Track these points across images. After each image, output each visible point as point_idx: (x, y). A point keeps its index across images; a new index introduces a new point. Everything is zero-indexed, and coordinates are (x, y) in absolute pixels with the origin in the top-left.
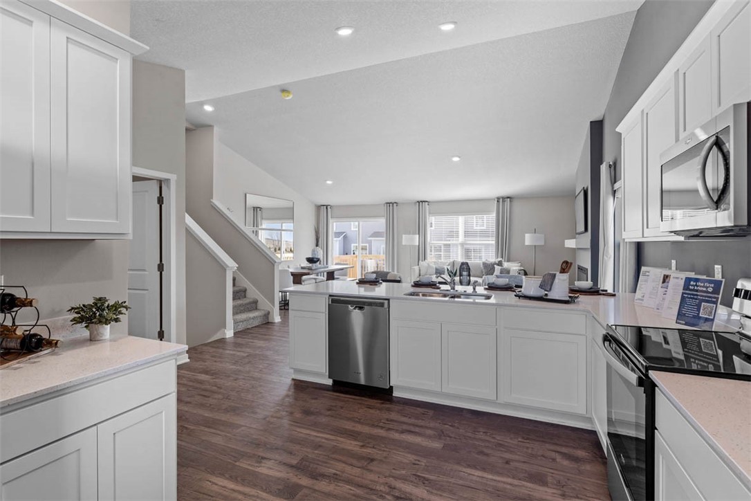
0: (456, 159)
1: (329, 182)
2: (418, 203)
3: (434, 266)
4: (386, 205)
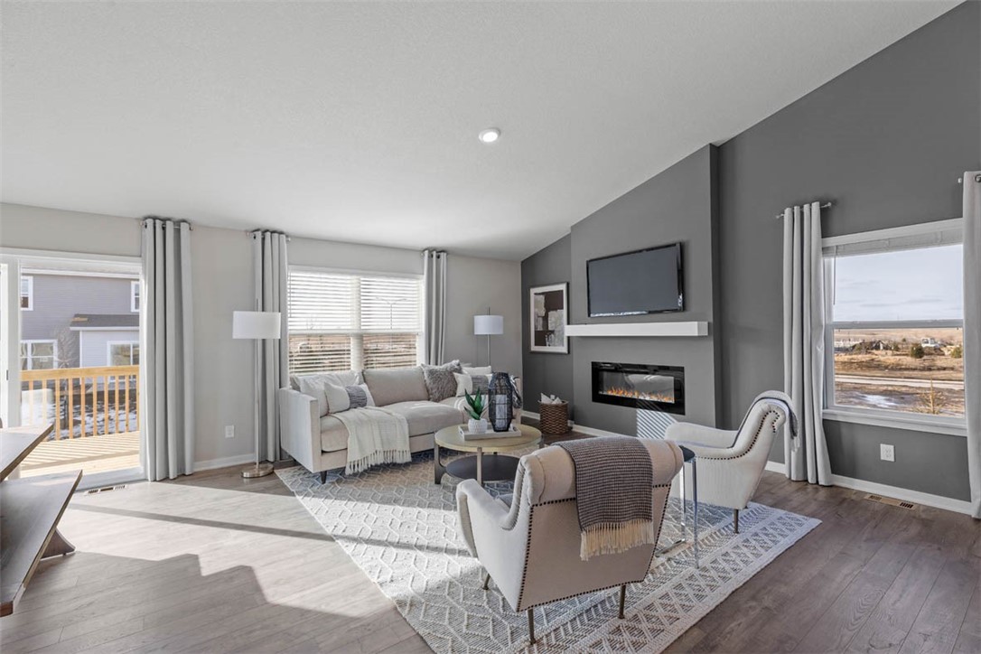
2: (259, 235)
3: (342, 388)
4: (150, 222)
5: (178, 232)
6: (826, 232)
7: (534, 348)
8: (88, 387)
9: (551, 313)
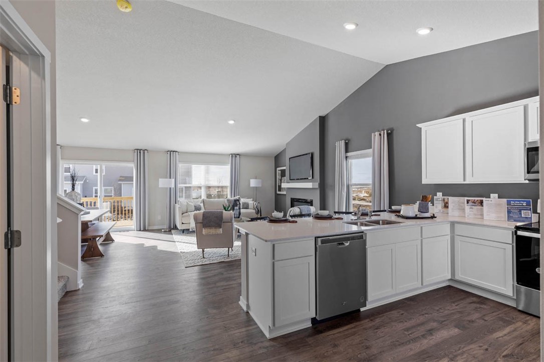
0: (232, 122)
1: (85, 120)
2: (169, 153)
3: (192, 204)
4: (136, 151)
5: (144, 153)
6: (347, 151)
7: (278, 192)
8: (125, 207)
9: (283, 178)
